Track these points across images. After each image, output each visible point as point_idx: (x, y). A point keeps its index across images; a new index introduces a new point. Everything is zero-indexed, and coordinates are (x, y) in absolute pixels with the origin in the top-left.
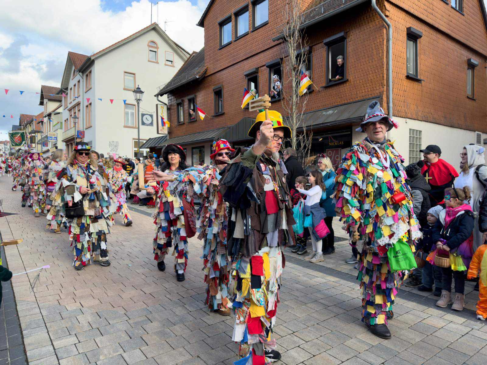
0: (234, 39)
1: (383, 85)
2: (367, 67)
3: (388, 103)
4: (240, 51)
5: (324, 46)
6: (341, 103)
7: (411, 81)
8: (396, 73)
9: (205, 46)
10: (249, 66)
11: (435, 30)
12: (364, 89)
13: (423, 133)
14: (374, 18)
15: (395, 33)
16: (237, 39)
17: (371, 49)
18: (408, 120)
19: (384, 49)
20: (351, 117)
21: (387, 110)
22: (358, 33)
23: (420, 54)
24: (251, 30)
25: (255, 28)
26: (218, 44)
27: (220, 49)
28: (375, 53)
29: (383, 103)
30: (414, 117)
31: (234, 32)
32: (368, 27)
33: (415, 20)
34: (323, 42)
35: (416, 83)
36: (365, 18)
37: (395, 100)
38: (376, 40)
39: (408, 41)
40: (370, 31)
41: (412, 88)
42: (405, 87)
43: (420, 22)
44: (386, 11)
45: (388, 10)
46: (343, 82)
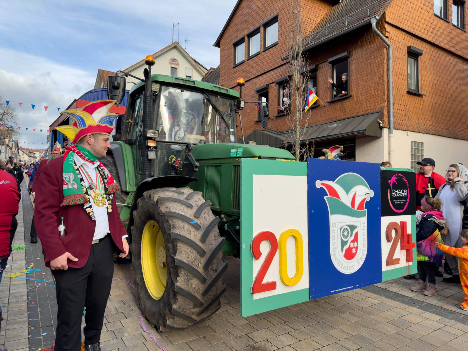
0: (247, 59)
1: (383, 100)
2: (369, 84)
3: (389, 117)
4: (252, 69)
5: (329, 64)
6: (345, 117)
7: (412, 96)
8: (396, 89)
9: (220, 64)
10: (260, 83)
11: (436, 47)
12: (366, 104)
13: (425, 145)
14: (375, 39)
15: (395, 52)
16: (250, 58)
17: (372, 68)
18: (409, 133)
19: (384, 67)
20: (354, 131)
21: (388, 124)
22: (360, 54)
23: (421, 70)
24: (262, 50)
25: (266, 48)
26: (233, 63)
27: (234, 68)
28: (376, 71)
29: (384, 117)
30: (416, 129)
31: (247, 51)
32: (370, 47)
33: (415, 39)
34: (328, 61)
35: (418, 98)
36: (367, 39)
37: (396, 114)
38: (377, 59)
39: (409, 59)
40: (372, 50)
41: (413, 103)
42: (406, 102)
43: (420, 41)
44: (386, 32)
45: (388, 31)
46: (347, 97)
